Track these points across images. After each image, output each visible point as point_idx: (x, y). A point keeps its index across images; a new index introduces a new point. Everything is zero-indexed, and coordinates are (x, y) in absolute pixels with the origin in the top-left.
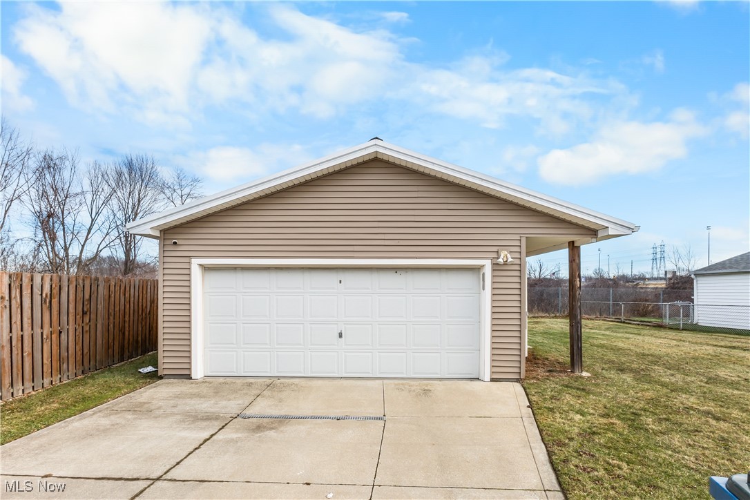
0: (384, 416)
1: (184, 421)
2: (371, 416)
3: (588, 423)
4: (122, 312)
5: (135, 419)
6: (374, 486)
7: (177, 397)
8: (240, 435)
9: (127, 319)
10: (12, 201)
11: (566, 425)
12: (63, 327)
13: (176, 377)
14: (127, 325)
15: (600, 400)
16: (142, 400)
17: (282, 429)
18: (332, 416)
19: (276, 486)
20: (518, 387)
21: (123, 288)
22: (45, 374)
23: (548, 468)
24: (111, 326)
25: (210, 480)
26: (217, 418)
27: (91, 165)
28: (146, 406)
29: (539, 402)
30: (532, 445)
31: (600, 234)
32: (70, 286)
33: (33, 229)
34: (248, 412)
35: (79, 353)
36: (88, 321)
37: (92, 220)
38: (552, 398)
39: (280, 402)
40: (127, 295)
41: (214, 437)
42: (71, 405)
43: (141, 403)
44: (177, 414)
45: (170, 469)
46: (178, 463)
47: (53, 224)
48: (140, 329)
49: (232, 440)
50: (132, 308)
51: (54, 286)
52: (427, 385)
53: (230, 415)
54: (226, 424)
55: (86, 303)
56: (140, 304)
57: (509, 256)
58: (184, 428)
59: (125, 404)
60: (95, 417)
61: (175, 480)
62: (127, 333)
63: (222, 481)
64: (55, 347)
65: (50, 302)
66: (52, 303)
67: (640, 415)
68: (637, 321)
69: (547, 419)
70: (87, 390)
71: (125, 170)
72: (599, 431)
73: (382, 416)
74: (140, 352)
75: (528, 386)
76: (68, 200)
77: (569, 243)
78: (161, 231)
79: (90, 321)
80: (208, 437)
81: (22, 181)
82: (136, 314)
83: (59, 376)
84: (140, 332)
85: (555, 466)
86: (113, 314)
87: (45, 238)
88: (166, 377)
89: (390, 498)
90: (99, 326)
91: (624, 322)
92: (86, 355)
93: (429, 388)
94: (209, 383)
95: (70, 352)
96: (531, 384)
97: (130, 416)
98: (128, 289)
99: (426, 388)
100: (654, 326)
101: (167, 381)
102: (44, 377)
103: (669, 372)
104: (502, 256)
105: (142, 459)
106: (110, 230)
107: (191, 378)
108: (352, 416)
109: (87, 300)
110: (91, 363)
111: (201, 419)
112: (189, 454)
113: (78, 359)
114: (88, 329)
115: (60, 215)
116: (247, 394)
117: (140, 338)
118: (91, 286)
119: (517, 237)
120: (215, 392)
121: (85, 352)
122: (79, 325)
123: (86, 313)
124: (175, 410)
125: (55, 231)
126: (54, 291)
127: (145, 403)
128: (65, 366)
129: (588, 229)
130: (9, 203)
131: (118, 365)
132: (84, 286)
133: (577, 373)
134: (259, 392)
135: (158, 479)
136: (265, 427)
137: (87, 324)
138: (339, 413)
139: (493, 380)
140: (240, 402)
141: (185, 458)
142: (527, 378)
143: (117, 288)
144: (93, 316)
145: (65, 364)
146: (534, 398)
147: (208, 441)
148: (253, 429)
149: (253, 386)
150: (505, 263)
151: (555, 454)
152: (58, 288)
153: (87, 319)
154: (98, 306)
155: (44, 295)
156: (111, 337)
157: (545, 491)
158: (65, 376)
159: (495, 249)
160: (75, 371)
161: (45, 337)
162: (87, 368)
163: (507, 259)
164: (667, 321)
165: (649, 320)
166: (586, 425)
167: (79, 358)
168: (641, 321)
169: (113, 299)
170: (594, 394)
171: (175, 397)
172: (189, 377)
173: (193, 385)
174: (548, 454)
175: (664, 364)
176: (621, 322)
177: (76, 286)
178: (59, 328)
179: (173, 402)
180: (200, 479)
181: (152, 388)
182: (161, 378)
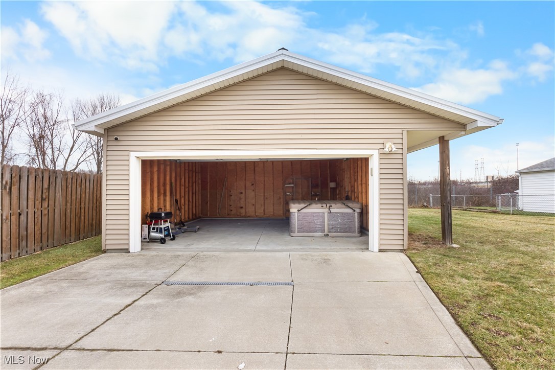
0: (292, 281)
1: (112, 288)
2: (281, 282)
3: (476, 285)
4: (78, 200)
5: (68, 287)
6: (287, 353)
7: (113, 267)
8: (160, 301)
9: (83, 205)
10: (14, 127)
11: (457, 288)
12: (23, 210)
13: (116, 251)
14: (83, 211)
15: (477, 266)
16: (82, 270)
17: (200, 294)
18: (246, 282)
19: (186, 355)
20: (403, 256)
21: (79, 181)
22: (3, 249)
23: (457, 330)
24: (69, 211)
25: (119, 348)
26: (143, 286)
27: (74, 102)
28: (84, 275)
29: (426, 268)
30: (433, 307)
31: (469, 127)
32: (30, 176)
33: (28, 147)
34: (172, 280)
35: (38, 233)
36: (46, 206)
37: (74, 141)
38: (435, 264)
39: (201, 270)
40: (83, 187)
41: (136, 303)
42: (17, 275)
43: (79, 273)
44: (108, 282)
45: (83, 337)
46: (93, 330)
47: (44, 143)
48: (95, 214)
49: (153, 306)
50: (87, 197)
51: (13, 175)
52: (326, 255)
53: (156, 282)
54: (150, 291)
55: (44, 191)
56: (95, 195)
57: (393, 146)
58: (110, 295)
59: (66, 274)
60: (33, 286)
61: (84, 349)
62: (82, 218)
63: (132, 350)
64: (14, 227)
65: (10, 189)
66: (12, 189)
67: (519, 278)
68: (476, 209)
69: (438, 284)
70: (36, 263)
71: (98, 105)
72: (491, 293)
73: (291, 281)
74: (94, 233)
75: (412, 255)
76: (56, 126)
77: (440, 138)
78: (105, 129)
79: (48, 206)
80: (129, 303)
81: (22, 113)
82: (91, 202)
83: (18, 251)
84: (94, 217)
85: (465, 329)
86: (70, 201)
87: (37, 154)
88: (108, 251)
89: (306, 368)
90: (57, 211)
91: (466, 210)
92: (44, 234)
93: (328, 257)
94: (144, 255)
95: (29, 231)
96: (413, 253)
97: (64, 284)
98: (83, 181)
99: (326, 258)
100: (490, 212)
101: (109, 254)
102: (3, 252)
103: (523, 244)
104: (387, 147)
105: (59, 326)
106: (88, 148)
107: (129, 252)
108: (264, 281)
109: (46, 189)
110: (49, 241)
111: (129, 286)
112: (107, 320)
113: (36, 237)
114: (46, 212)
115: (50, 137)
116: (173, 264)
117: (94, 222)
118: (49, 178)
119: (400, 131)
120: (147, 263)
121: (43, 232)
122: (38, 209)
123: (45, 200)
124: (108, 279)
125: (45, 149)
126: (14, 180)
127: (83, 273)
128: (24, 243)
129: (458, 123)
130: (12, 129)
131: (74, 243)
132: (43, 177)
133: (448, 245)
134: (184, 262)
135: (66, 348)
136: (184, 293)
137: (45, 209)
138: (252, 279)
139: (380, 251)
140: (167, 271)
141: (102, 324)
142: (409, 249)
143: (74, 180)
144: (51, 203)
145: (23, 242)
146: (419, 265)
147: (129, 307)
148: (173, 295)
149: (180, 258)
150: (390, 153)
151: (460, 317)
152: (18, 177)
153: (45, 204)
154: (56, 195)
155: (4, 183)
156: (68, 220)
157: (466, 357)
158: (24, 251)
159: (381, 141)
160: (33, 247)
161: (4, 217)
162: (45, 245)
163: (392, 149)
164: (499, 209)
165: (485, 208)
166: (477, 288)
167: (38, 236)
168: (479, 209)
169: (70, 189)
170: (470, 261)
171: (111, 268)
172: (127, 251)
173: (129, 258)
174: (453, 316)
175: (515, 237)
176: (464, 210)
177: (36, 177)
178: (19, 211)
179: (108, 271)
180: (109, 348)
181: (94, 260)
182: (104, 252)
